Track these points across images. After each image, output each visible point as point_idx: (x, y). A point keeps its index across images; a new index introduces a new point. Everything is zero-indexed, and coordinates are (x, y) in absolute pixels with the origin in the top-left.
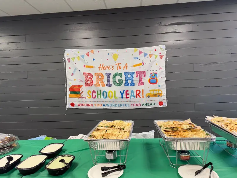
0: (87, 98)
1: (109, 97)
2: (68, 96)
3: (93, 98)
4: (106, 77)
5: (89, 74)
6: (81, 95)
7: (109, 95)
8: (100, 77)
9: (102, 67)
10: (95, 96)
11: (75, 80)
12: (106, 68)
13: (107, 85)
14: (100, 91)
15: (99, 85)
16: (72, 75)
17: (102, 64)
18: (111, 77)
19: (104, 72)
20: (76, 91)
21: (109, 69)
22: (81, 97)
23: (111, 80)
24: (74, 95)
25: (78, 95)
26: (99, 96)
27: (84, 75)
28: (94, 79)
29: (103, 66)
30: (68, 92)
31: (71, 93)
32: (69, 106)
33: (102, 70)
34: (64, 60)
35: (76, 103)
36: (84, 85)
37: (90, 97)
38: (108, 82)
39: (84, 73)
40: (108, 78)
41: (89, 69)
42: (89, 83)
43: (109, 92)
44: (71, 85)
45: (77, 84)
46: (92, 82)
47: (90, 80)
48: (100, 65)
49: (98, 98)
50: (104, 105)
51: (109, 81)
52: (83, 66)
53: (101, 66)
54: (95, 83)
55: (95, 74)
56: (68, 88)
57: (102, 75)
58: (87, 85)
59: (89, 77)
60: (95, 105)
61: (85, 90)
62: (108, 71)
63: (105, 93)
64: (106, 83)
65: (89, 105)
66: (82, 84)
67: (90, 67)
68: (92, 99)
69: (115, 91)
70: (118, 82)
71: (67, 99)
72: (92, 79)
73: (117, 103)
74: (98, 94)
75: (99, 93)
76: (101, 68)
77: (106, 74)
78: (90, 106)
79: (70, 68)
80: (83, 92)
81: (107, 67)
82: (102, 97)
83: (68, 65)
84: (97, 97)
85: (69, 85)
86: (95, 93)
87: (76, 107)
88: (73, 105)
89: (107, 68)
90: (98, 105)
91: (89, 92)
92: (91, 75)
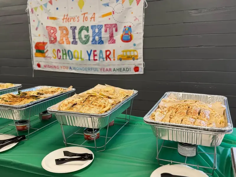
0: (52, 58)
1: (75, 58)
2: (34, 55)
3: (58, 58)
4: (71, 31)
5: (53, 27)
6: (46, 54)
7: (74, 56)
8: (65, 32)
9: (66, 19)
10: (60, 56)
11: (39, 35)
12: (71, 19)
13: (73, 43)
14: (65, 50)
15: (63, 43)
16: (37, 29)
17: (66, 15)
18: (77, 31)
19: (68, 25)
20: (41, 49)
21: (74, 20)
22: (46, 57)
23: (77, 36)
24: (39, 54)
25: (43, 54)
26: (65, 56)
27: (47, 29)
28: (58, 35)
29: (68, 17)
30: (34, 51)
31: (37, 52)
32: (35, 67)
33: (66, 22)
34: (27, 10)
35: (42, 64)
36: (48, 43)
37: (56, 56)
39: (47, 27)
40: (73, 33)
41: (52, 21)
42: (53, 39)
43: (75, 52)
44: (36, 42)
45: (42, 41)
47: (53, 35)
48: (64, 16)
49: (63, 59)
50: (70, 68)
51: (74, 38)
53: (66, 17)
54: (58, 39)
55: (60, 27)
56: (34, 45)
57: (66, 29)
58: (52, 42)
59: (52, 31)
60: (61, 67)
61: (50, 48)
62: (73, 24)
63: (70, 53)
64: (71, 40)
65: (55, 67)
66: (47, 40)
68: (58, 60)
69: (81, 51)
70: (84, 39)
71: (33, 58)
72: (55, 33)
73: (85, 67)
74: (63, 54)
75: (64, 53)
76: (65, 20)
77: (71, 27)
79: (34, 21)
80: (47, 51)
81: (72, 18)
82: (68, 57)
84: (62, 57)
85: (34, 42)
86: (60, 52)
87: (43, 68)
88: (39, 65)
90: (64, 67)
91: (54, 51)
92: (54, 29)
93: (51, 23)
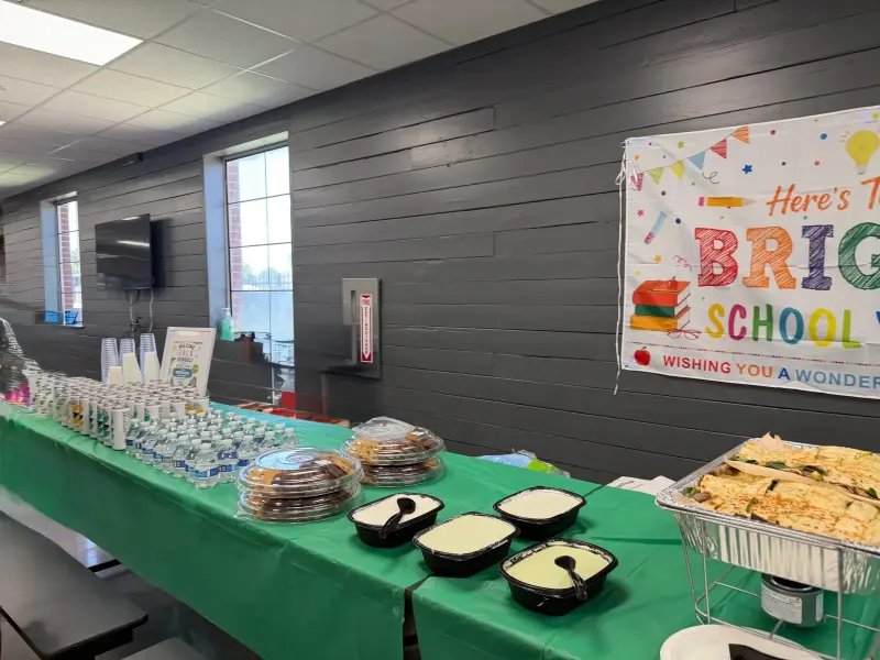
0: (705, 335)
1: (814, 338)
2: (626, 324)
3: (732, 336)
4: (802, 246)
5: (722, 232)
6: (681, 322)
7: (812, 329)
8: (772, 246)
9: (786, 200)
10: (744, 330)
11: (658, 259)
12: (807, 201)
13: (806, 283)
14: (769, 308)
15: (765, 283)
16: (648, 239)
17: (786, 187)
18: (832, 245)
19: (793, 223)
20: (662, 304)
21: (823, 206)
22: (680, 331)
23: (831, 259)
24: (646, 320)
25: (668, 321)
26: (763, 331)
27: (697, 238)
28: (744, 256)
29: (793, 195)
30: (629, 308)
31: (638, 313)
32: (627, 362)
33: (784, 212)
34: (619, 181)
35: (657, 354)
36: (694, 281)
37: (721, 330)
38: (811, 269)
39: (698, 230)
40: (812, 250)
41: (723, 210)
42: (718, 270)
43: (815, 317)
44: (641, 280)
45: (666, 277)
46: (733, 270)
47: (722, 257)
48: (778, 191)
49: (756, 339)
50: (784, 373)
51: (817, 265)
52: (698, 199)
53: (783, 195)
54: (744, 270)
55: (750, 231)
56: (629, 291)
57: (783, 237)
58: (709, 280)
59: (718, 245)
60: (741, 369)
61: (698, 303)
62: (817, 218)
63: (791, 321)
64: (800, 271)
65: (713, 366)
66: (689, 275)
67: (729, 202)
68: (726, 342)
69: (847, 314)
70: (868, 270)
71: (620, 334)
72: (732, 252)
73: (858, 372)
74: (757, 323)
75: (763, 317)
76: (779, 206)
77: (805, 229)
78: (716, 370)
79: (641, 213)
80: (687, 309)
81: (815, 198)
82: (777, 334)
83: (633, 199)
84: (749, 334)
85: (632, 280)
86: (743, 315)
87: (655, 367)
88: (642, 357)
89: (813, 205)
90: (754, 370)
91: (716, 313)
92: (727, 237)
93: (713, 218)
